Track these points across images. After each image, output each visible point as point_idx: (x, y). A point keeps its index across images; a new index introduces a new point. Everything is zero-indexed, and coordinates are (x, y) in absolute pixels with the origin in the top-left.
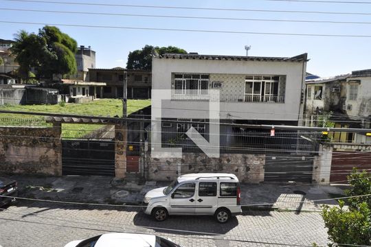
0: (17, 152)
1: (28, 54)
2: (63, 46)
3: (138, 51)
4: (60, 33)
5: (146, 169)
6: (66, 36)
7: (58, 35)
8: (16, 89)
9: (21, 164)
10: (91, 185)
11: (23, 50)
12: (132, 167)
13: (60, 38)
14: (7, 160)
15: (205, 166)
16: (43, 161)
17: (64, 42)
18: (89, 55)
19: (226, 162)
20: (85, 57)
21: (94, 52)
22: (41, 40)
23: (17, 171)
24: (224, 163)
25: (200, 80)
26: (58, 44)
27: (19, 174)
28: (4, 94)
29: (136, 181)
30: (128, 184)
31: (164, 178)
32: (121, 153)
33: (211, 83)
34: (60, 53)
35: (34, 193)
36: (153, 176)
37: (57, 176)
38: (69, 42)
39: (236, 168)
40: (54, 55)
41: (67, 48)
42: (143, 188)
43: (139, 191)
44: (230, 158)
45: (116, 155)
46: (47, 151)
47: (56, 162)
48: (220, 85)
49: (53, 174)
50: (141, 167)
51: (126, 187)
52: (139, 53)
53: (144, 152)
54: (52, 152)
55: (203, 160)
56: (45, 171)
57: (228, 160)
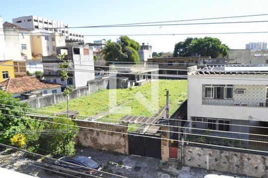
0: (103, 137)
1: (110, 56)
2: (131, 48)
3: (181, 42)
4: (129, 39)
5: (183, 158)
6: (133, 41)
7: (128, 41)
8: (104, 79)
9: (105, 145)
10: (145, 166)
11: (108, 53)
12: (173, 154)
13: (129, 43)
14: (98, 142)
15: (228, 160)
16: (117, 144)
17: (132, 46)
18: (148, 49)
19: (246, 160)
20: (145, 51)
21: (151, 47)
22: (118, 46)
23: (104, 149)
24: (244, 160)
25: (226, 87)
26: (128, 48)
27: (105, 151)
28: (98, 83)
29: (176, 165)
30: (170, 167)
31: (196, 165)
32: (166, 145)
33: (235, 90)
34: (129, 53)
35: (112, 168)
36: (188, 163)
37: (125, 155)
38: (135, 44)
39: (256, 166)
40: (125, 55)
41: (133, 49)
42: (180, 173)
43: (177, 176)
44: (250, 158)
45: (162, 145)
46: (120, 139)
47: (125, 146)
48: (243, 92)
49: (123, 153)
50: (179, 155)
51: (168, 170)
52: (182, 44)
53: (181, 145)
54: (122, 139)
55: (227, 156)
56: (118, 150)
57: (249, 159)
